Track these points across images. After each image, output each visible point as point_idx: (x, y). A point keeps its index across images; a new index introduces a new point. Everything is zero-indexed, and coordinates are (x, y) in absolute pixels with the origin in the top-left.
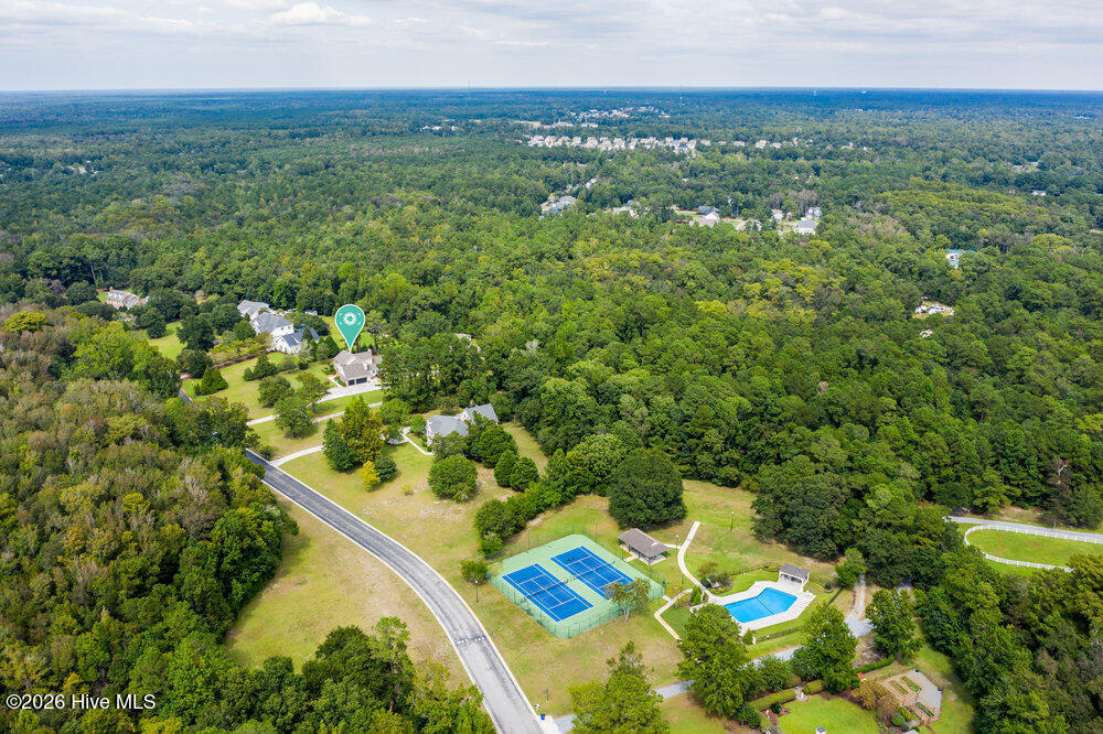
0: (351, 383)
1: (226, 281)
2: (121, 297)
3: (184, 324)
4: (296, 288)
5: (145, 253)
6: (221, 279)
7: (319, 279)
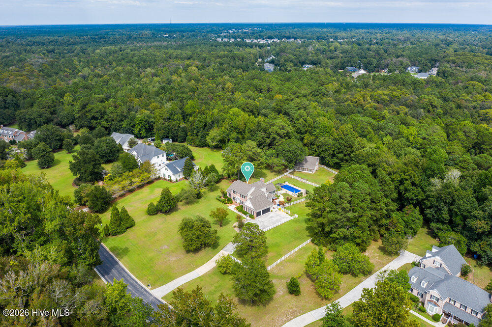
0: (258, 214)
1: (94, 118)
2: (10, 133)
3: (75, 158)
4: (152, 122)
5: (24, 98)
6: (89, 117)
7: (171, 114)
